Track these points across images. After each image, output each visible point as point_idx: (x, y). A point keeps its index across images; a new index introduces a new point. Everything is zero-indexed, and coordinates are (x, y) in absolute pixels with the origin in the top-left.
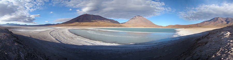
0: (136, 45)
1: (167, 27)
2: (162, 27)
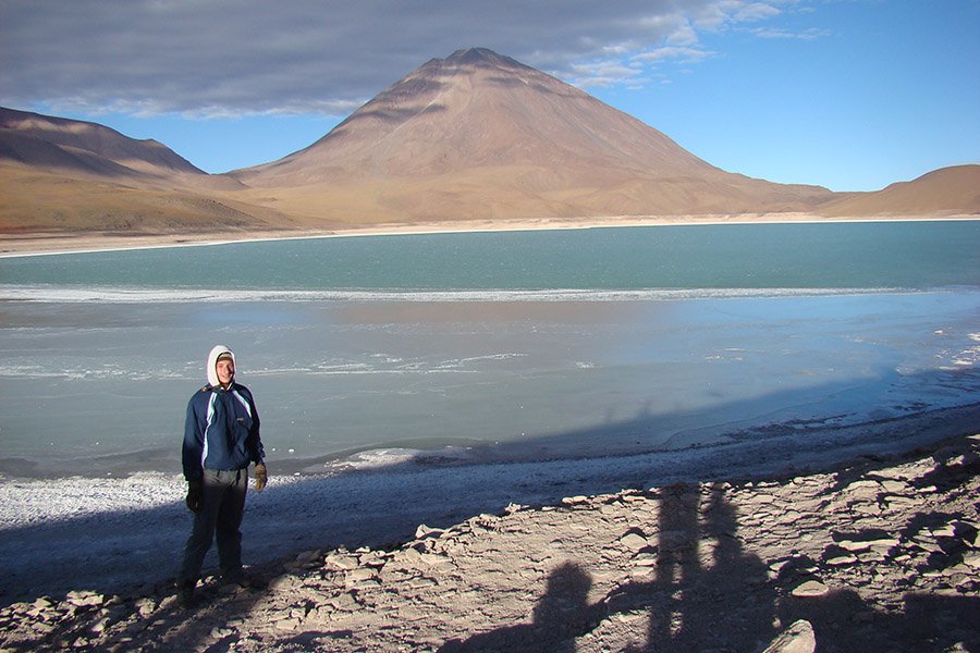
0: (428, 477)
1: (897, 194)
2: (818, 198)
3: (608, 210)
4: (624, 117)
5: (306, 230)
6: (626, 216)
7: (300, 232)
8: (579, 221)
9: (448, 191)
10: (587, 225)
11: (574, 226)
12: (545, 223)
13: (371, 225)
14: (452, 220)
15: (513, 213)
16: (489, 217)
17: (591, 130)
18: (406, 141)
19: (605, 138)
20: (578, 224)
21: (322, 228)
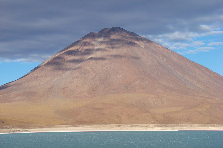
3: (190, 121)
4: (200, 67)
5: (10, 128)
6: (200, 124)
7: (9, 130)
8: (172, 126)
9: (96, 107)
10: (176, 129)
11: (169, 129)
12: (152, 127)
13: (50, 126)
14: (98, 124)
15: (134, 121)
16: (119, 123)
17: (179, 73)
18: (74, 78)
19: (188, 79)
20: (171, 128)
21: (21, 127)
